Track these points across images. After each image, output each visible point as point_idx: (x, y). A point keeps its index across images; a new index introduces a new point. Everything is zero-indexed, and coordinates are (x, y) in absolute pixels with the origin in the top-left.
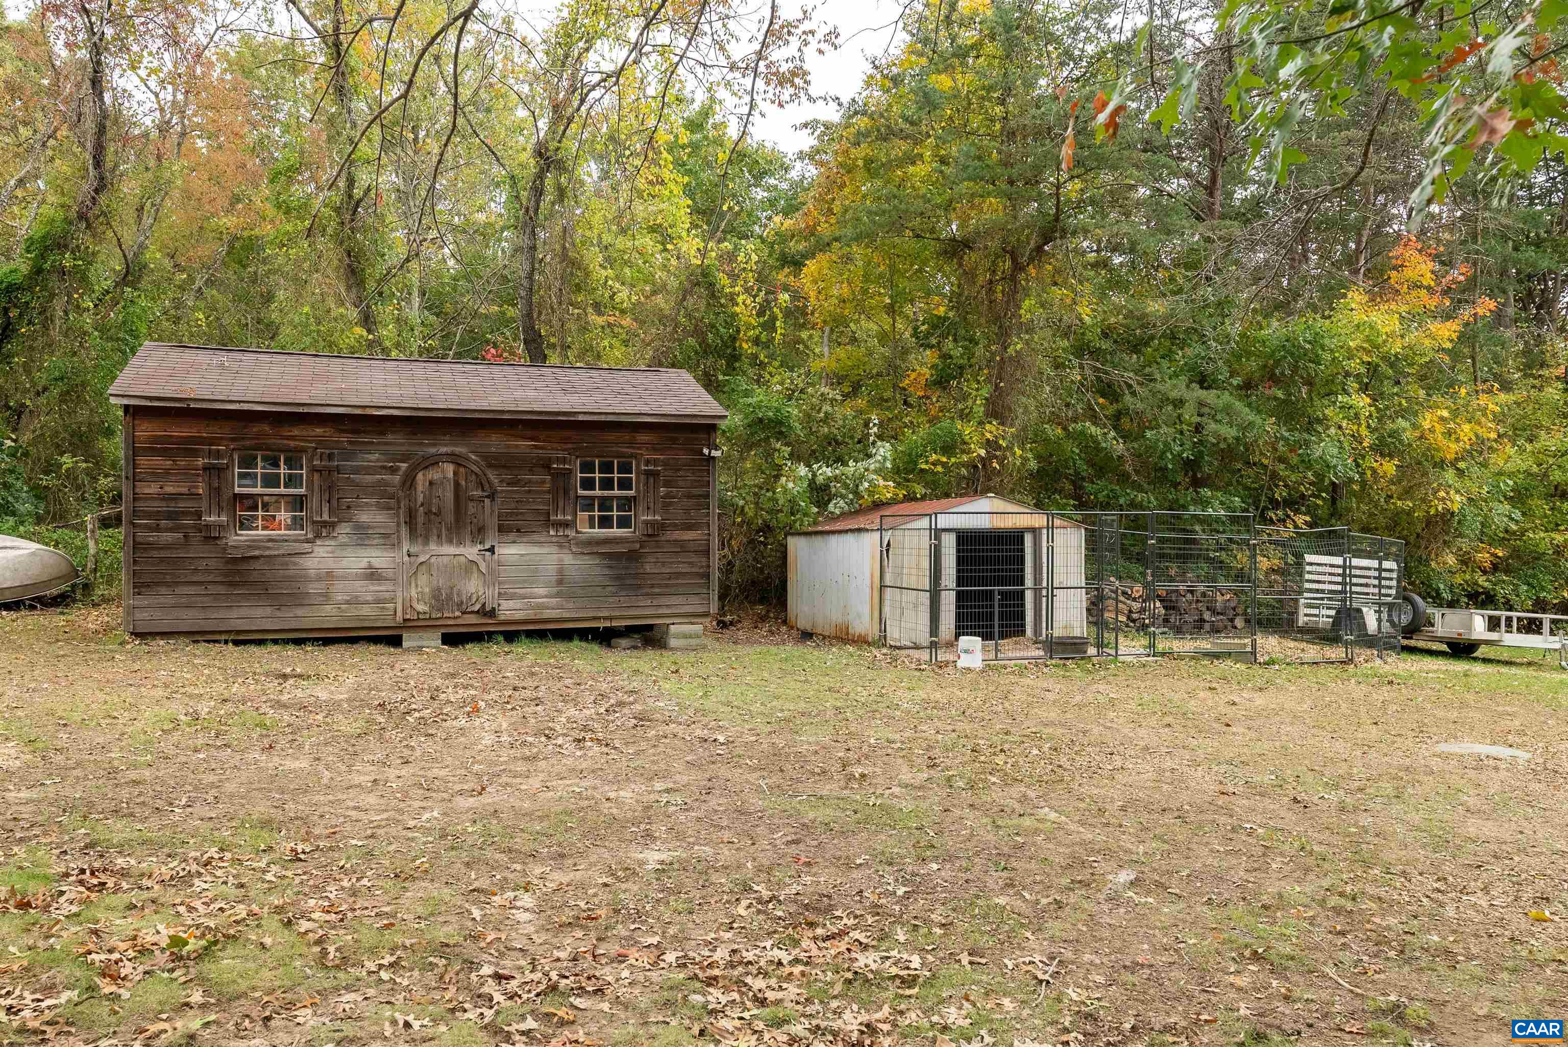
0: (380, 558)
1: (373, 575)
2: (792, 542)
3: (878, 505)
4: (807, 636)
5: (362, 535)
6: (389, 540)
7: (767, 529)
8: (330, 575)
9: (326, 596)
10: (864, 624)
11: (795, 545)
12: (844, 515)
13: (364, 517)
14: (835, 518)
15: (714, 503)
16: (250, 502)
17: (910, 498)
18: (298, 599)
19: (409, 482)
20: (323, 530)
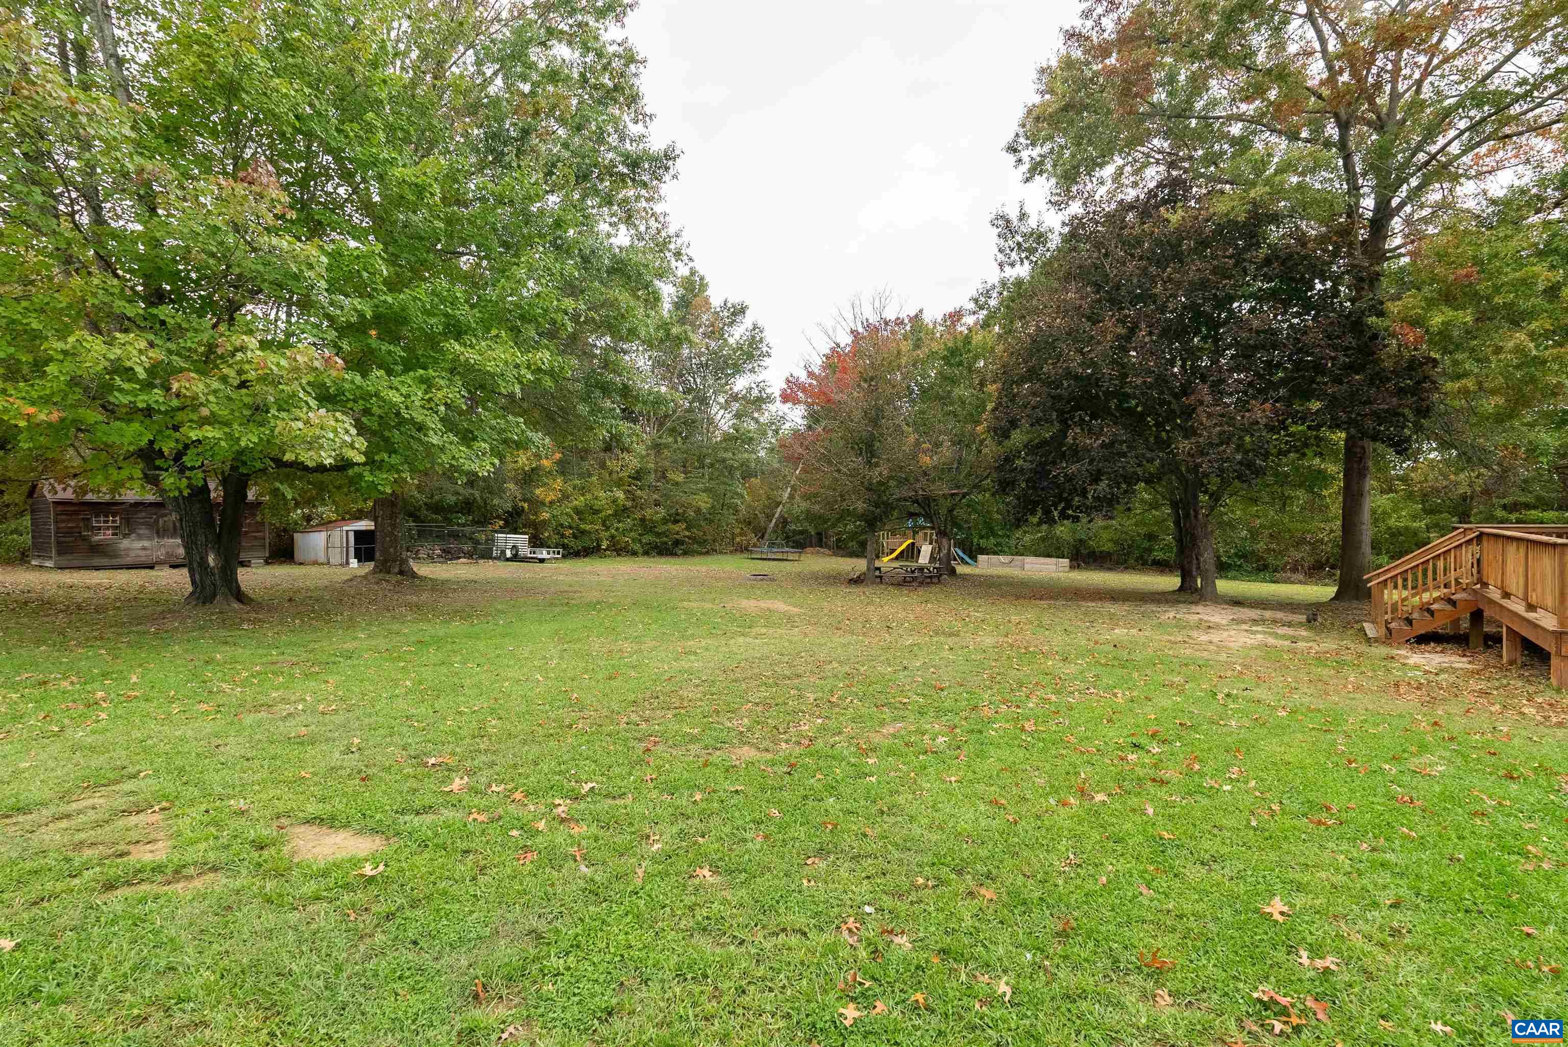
0: (146, 544)
1: (144, 549)
2: (295, 535)
3: (331, 522)
4: (301, 564)
5: (140, 537)
6: (150, 538)
7: (285, 530)
8: (128, 549)
9: (128, 555)
10: (322, 558)
11: (297, 536)
12: (317, 525)
13: (141, 532)
14: (313, 526)
15: (267, 525)
16: (99, 528)
17: (343, 519)
18: (116, 556)
19: (157, 521)
20: (125, 536)
